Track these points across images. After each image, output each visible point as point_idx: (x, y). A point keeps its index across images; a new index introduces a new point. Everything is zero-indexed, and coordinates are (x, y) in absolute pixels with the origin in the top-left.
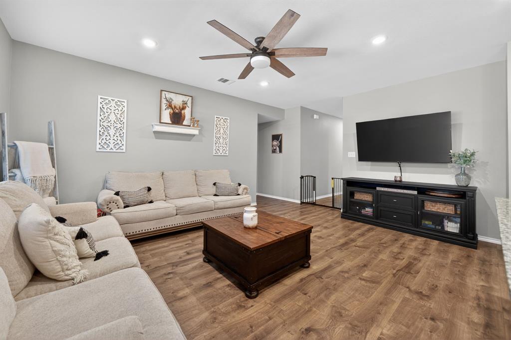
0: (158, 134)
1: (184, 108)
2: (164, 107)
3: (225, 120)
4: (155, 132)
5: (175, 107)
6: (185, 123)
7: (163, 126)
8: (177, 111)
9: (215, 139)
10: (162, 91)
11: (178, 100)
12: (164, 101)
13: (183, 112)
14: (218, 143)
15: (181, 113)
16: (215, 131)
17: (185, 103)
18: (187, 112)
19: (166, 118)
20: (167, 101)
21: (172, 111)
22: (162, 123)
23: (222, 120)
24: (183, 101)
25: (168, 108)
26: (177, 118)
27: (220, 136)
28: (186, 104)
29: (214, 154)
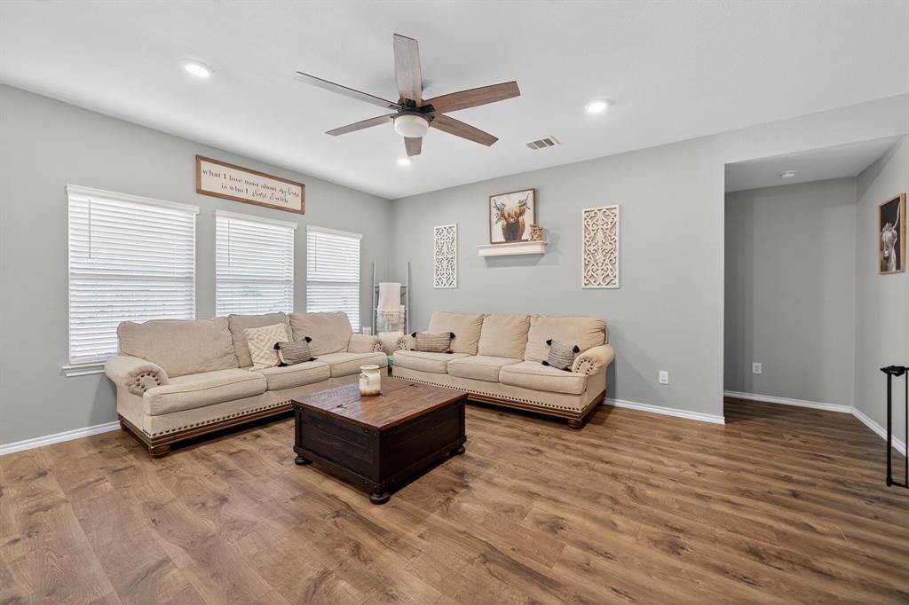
0: (491, 260)
1: (522, 213)
2: (494, 219)
3: (608, 213)
4: (487, 258)
5: (509, 215)
6: (526, 235)
7: (496, 247)
8: (512, 220)
9: (583, 256)
10: (491, 197)
11: (511, 203)
12: (494, 211)
13: (521, 219)
14: (592, 261)
15: (517, 222)
16: (583, 241)
17: (523, 204)
18: (527, 219)
19: (499, 236)
20: (498, 209)
21: (505, 223)
22: (495, 243)
23: (600, 215)
24: (520, 202)
25: (499, 220)
26: (513, 232)
27: (595, 248)
28: (525, 204)
29: (583, 286)
